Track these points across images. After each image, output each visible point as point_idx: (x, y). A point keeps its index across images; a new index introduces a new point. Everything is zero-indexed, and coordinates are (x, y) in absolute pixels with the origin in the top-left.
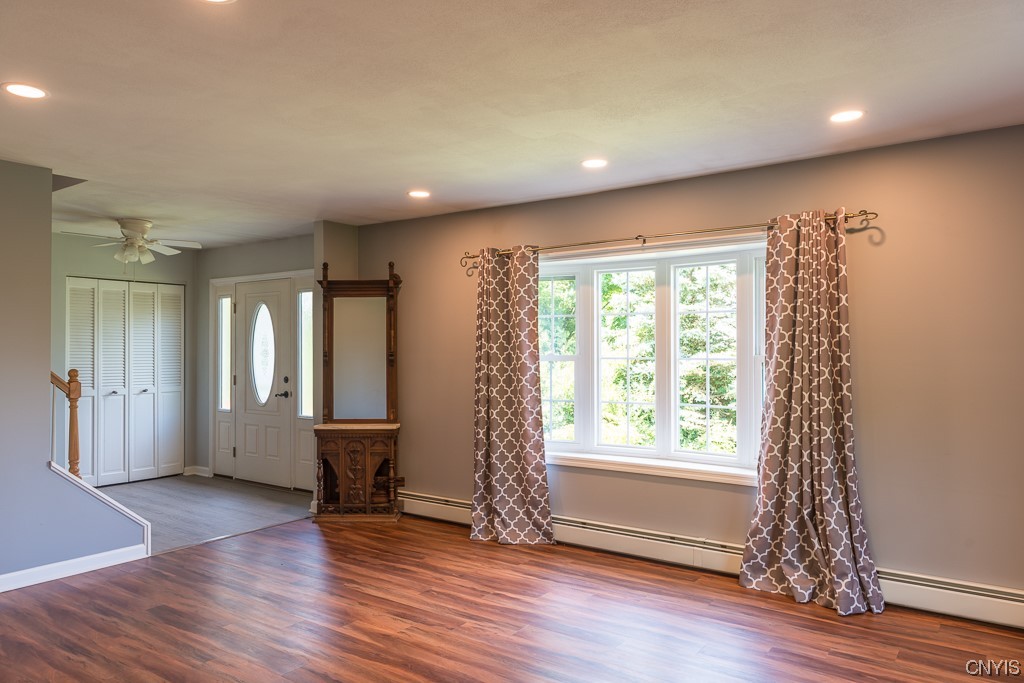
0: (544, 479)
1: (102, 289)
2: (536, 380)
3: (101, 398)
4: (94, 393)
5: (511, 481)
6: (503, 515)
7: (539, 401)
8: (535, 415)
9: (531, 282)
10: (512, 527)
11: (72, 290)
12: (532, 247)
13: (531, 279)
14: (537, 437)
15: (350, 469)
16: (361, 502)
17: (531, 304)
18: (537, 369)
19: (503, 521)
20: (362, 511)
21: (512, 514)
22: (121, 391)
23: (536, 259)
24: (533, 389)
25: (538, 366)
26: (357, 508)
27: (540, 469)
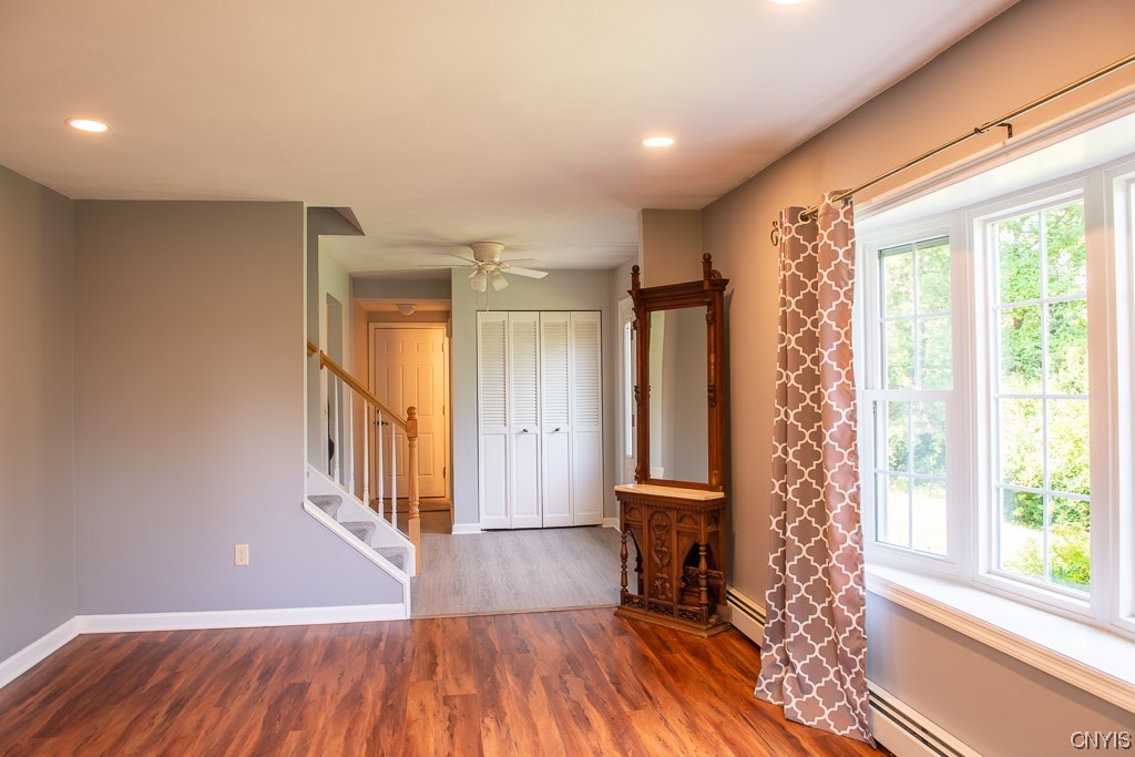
0: (861, 622)
1: (512, 322)
2: (850, 437)
3: (513, 436)
4: (506, 430)
5: (819, 613)
6: (798, 670)
7: (855, 476)
8: (847, 501)
9: (841, 257)
10: (814, 693)
11: (483, 325)
12: (840, 193)
13: (841, 252)
14: (849, 542)
15: (657, 552)
16: (667, 599)
17: (842, 298)
18: (852, 417)
19: (799, 680)
20: (668, 611)
21: (816, 670)
22: (532, 429)
23: (849, 214)
24: (846, 454)
25: (854, 411)
26: (664, 606)
27: (855, 602)
